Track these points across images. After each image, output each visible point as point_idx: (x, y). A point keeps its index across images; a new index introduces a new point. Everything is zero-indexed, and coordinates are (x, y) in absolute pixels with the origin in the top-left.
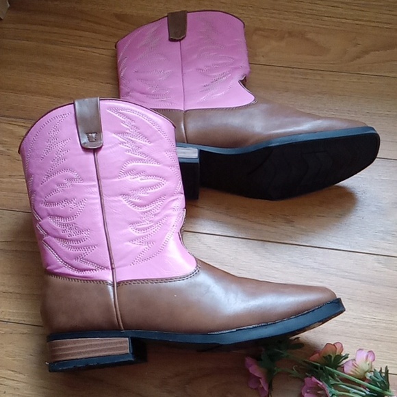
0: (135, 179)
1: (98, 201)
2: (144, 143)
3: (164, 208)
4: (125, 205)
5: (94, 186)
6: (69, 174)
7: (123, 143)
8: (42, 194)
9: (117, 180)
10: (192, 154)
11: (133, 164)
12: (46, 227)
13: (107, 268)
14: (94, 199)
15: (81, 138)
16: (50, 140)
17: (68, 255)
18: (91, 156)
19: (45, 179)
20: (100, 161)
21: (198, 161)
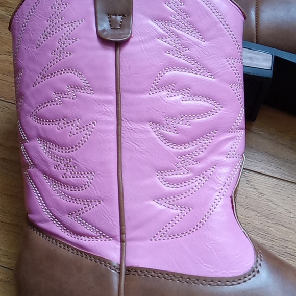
0: (173, 98)
1: (113, 127)
2: (195, 40)
3: (213, 151)
4: (153, 138)
5: (109, 102)
6: (74, 77)
7: (161, 37)
8: (33, 101)
9: (146, 96)
10: (263, 61)
11: (173, 73)
12: (33, 154)
13: (114, 238)
14: (107, 123)
15: (99, 21)
16: (53, 18)
17: (59, 206)
18: (110, 53)
19: (40, 79)
20: (124, 63)
21: (270, 74)
